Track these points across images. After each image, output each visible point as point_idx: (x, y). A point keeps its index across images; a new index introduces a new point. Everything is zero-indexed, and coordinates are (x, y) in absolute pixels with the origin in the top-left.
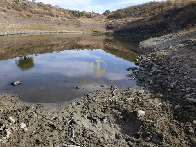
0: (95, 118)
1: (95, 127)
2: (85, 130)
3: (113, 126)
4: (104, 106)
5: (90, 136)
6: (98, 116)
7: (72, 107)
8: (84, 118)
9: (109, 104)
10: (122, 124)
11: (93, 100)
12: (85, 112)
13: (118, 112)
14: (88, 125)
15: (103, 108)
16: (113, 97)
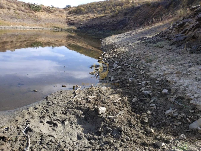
0: (55, 122)
1: (56, 131)
2: (44, 137)
3: (75, 127)
4: (65, 108)
5: (49, 143)
6: (59, 119)
7: (28, 113)
8: (43, 123)
9: (71, 105)
10: (84, 124)
11: (53, 103)
12: (44, 117)
13: (80, 112)
14: (48, 130)
15: (64, 110)
16: (75, 98)
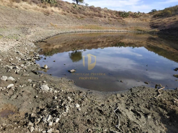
0: (139, 112)
1: (139, 120)
2: (130, 122)
3: (157, 124)
4: (149, 103)
5: (135, 128)
6: (142, 111)
7: (117, 98)
8: (129, 110)
9: (154, 102)
11: (137, 95)
12: (129, 105)
13: (164, 111)
14: (132, 117)
15: (147, 105)
16: (158, 96)
